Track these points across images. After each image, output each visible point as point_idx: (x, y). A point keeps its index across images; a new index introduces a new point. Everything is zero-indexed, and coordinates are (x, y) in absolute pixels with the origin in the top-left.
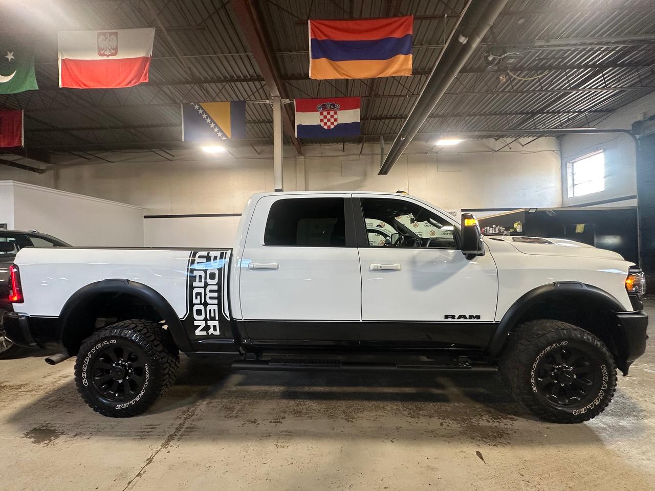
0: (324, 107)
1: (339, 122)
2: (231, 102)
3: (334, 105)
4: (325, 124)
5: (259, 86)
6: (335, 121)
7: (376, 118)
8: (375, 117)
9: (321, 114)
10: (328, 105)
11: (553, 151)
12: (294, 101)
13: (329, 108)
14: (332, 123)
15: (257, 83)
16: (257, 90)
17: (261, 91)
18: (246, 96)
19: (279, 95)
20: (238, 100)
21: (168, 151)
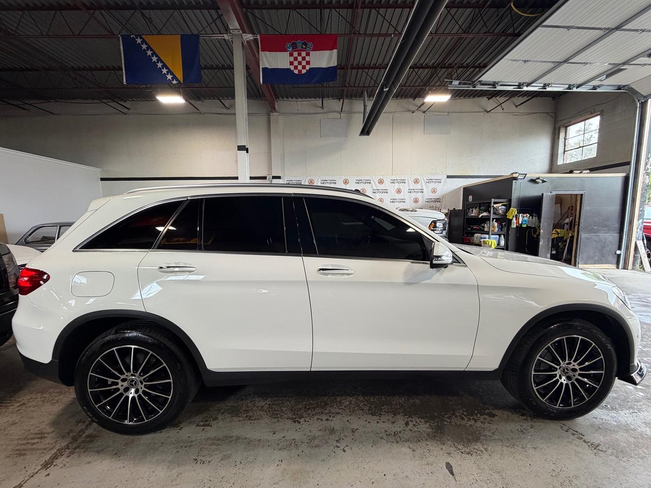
0: (294, 47)
1: (313, 65)
2: (182, 36)
3: (305, 44)
4: (296, 68)
5: (215, 17)
6: (307, 64)
7: (358, 68)
8: (357, 66)
9: (291, 55)
10: (299, 44)
11: (548, 113)
12: (259, 37)
13: (299, 48)
14: (304, 67)
15: (213, 12)
16: (214, 21)
17: (218, 22)
18: (200, 28)
19: (239, 28)
20: (191, 33)
21: (122, 103)
